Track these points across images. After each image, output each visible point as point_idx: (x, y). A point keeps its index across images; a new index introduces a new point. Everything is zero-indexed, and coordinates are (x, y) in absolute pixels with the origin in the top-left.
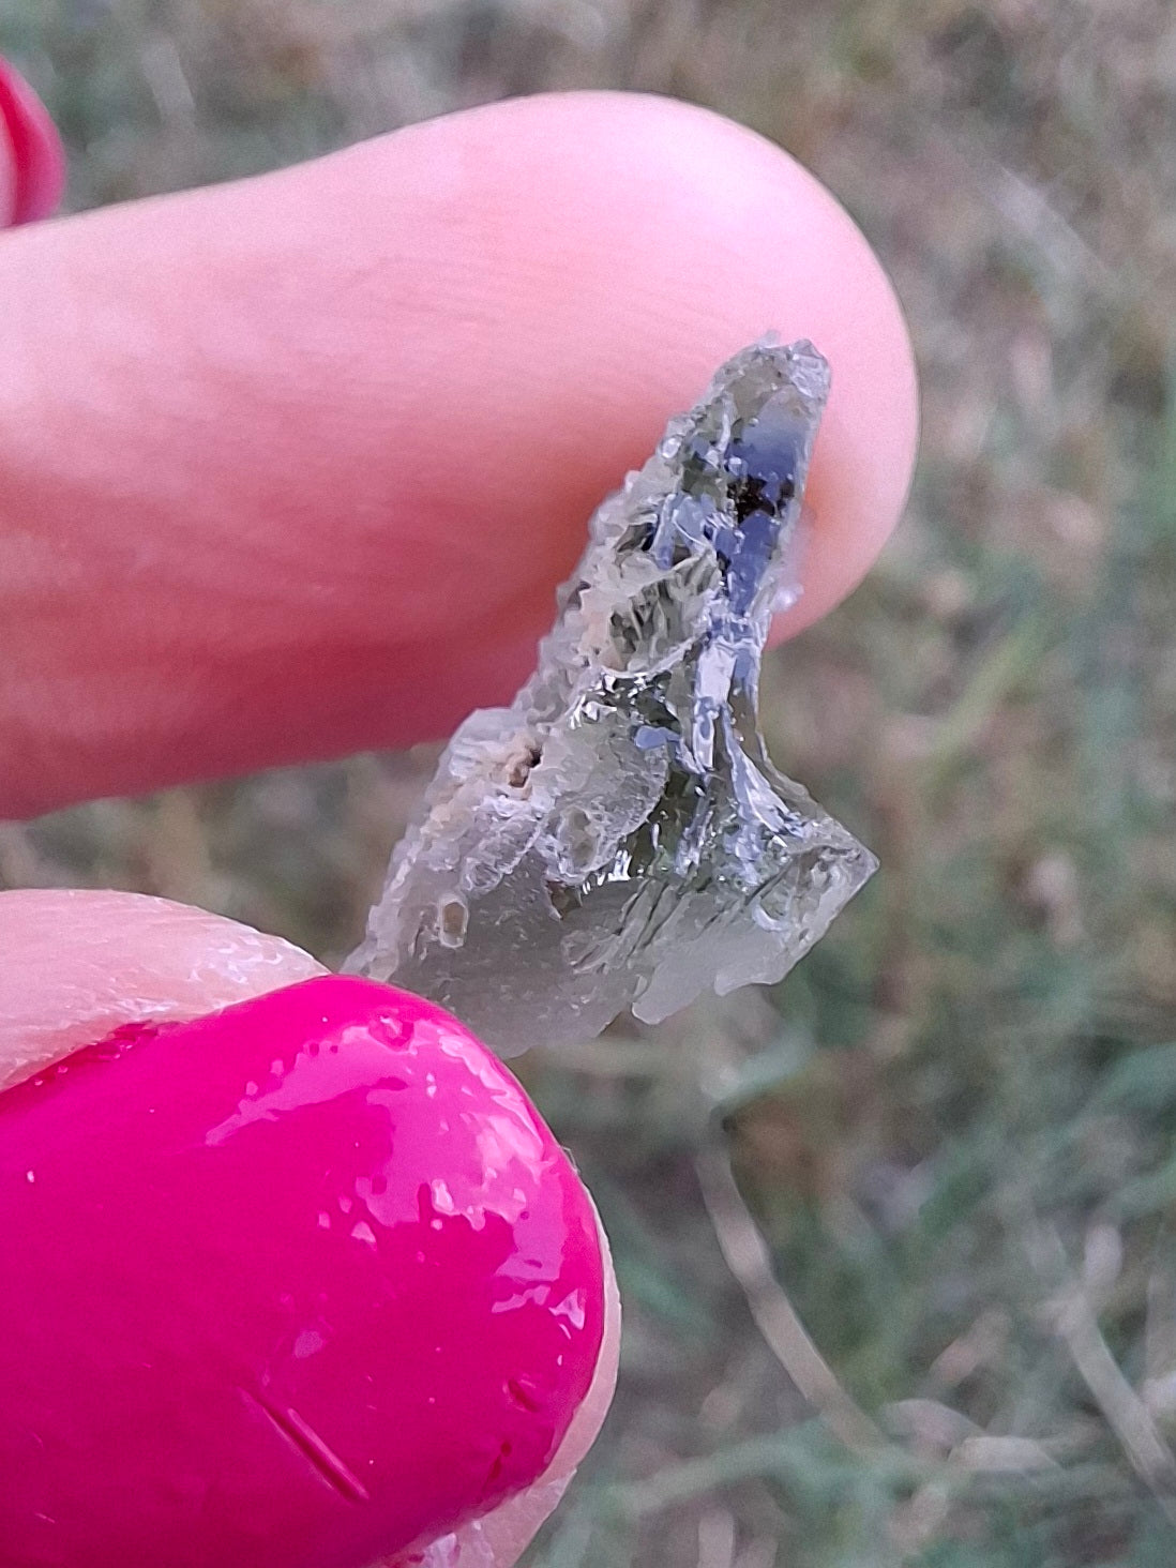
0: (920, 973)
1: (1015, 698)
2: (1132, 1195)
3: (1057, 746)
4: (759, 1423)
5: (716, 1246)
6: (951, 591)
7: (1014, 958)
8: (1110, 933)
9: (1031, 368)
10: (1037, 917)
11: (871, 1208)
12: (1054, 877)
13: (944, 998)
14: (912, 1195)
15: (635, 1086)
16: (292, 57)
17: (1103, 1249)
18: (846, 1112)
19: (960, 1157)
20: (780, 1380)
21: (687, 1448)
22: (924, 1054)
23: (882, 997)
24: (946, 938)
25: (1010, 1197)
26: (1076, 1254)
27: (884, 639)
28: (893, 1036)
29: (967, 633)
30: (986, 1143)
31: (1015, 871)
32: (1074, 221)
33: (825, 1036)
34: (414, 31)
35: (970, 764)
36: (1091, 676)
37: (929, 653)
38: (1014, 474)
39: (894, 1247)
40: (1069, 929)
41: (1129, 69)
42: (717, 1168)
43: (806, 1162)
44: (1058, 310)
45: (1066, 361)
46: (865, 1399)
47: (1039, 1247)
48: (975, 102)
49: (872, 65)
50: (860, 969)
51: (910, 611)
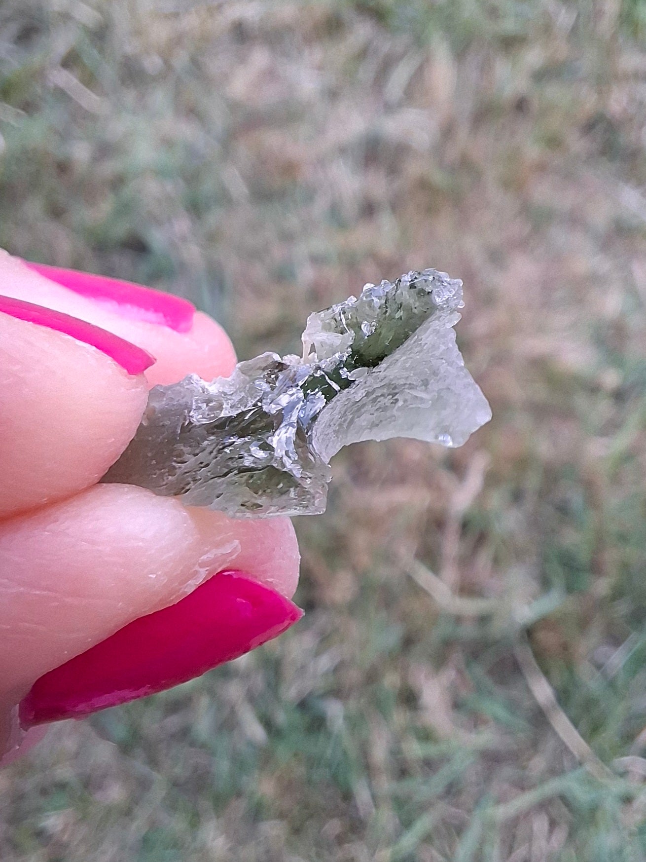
0: (611, 556)
4: (555, 771)
5: (529, 691)
6: (611, 379)
9: (641, 272)
11: (599, 667)
13: (625, 566)
14: (618, 659)
15: (484, 620)
16: (289, 169)
18: (583, 623)
19: (639, 640)
20: (564, 749)
21: (522, 785)
22: (617, 594)
23: (596, 568)
24: (623, 538)
27: (581, 401)
28: (602, 586)
29: (619, 396)
33: (570, 589)
34: (342, 150)
35: (629, 456)
37: (603, 409)
38: (637, 322)
39: (611, 684)
42: (524, 654)
43: (565, 647)
46: (604, 756)
48: (603, 153)
49: (554, 142)
50: (584, 556)
51: (593, 389)
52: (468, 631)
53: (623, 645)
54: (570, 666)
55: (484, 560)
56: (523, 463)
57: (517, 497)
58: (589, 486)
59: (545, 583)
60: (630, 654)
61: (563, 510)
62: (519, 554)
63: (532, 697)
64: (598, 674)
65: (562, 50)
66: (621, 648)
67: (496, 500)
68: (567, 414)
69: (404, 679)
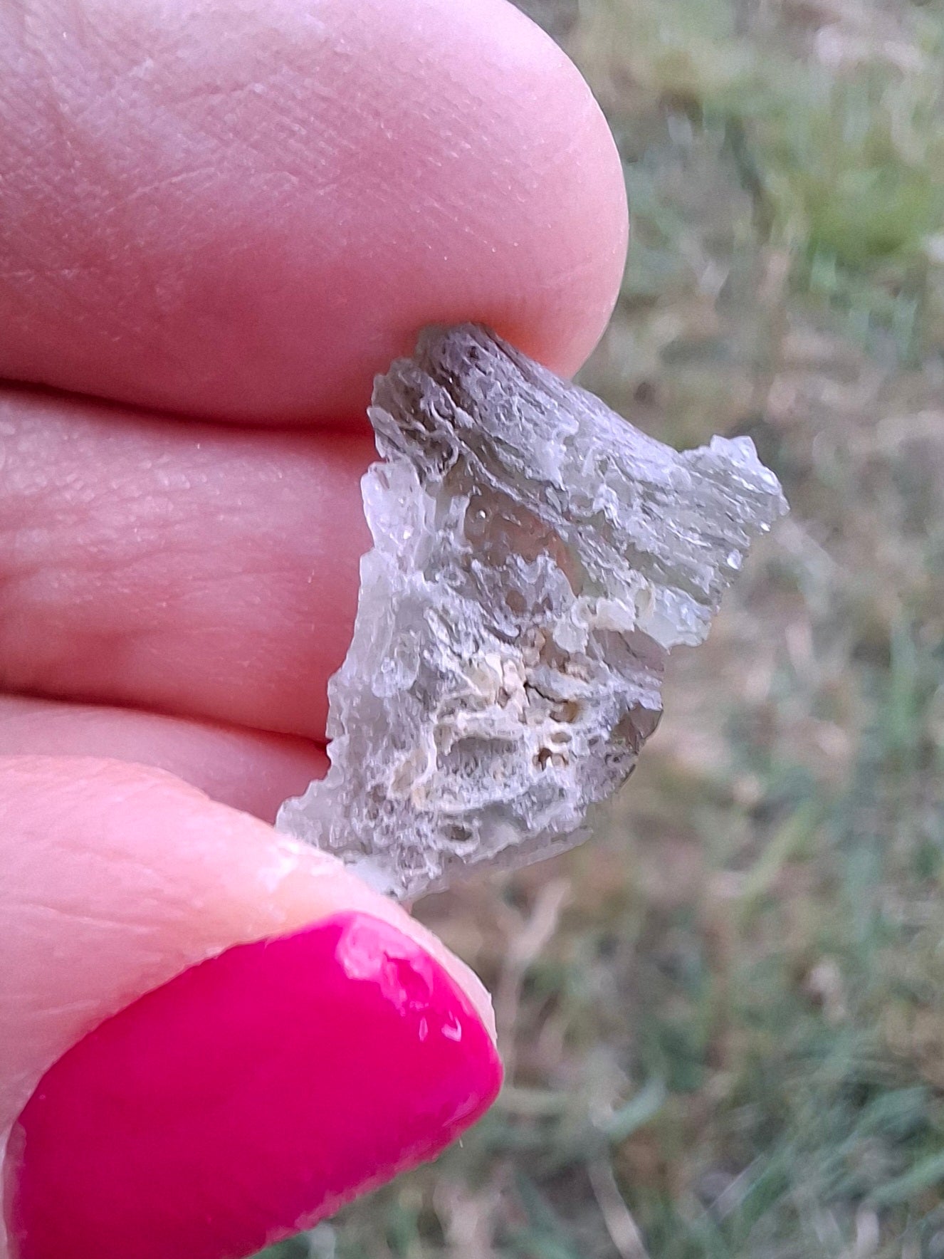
0: (737, 1042)
1: (796, 858)
2: (885, 1192)
3: (827, 888)
5: (605, 1229)
6: (750, 789)
7: (801, 1031)
8: (865, 1014)
9: (799, 641)
10: (816, 1002)
11: (707, 1201)
12: (826, 976)
13: (754, 1058)
14: (736, 1192)
15: (548, 1121)
17: (867, 1228)
18: (690, 1137)
19: (768, 1166)
22: (739, 1099)
23: (712, 1058)
24: (754, 1017)
25: (802, 1193)
26: (850, 1233)
27: (708, 820)
28: (720, 1085)
29: (762, 815)
30: (785, 1156)
31: (800, 974)
32: (825, 544)
33: (676, 1086)
35: (769, 901)
36: (848, 841)
37: (737, 829)
38: (792, 710)
39: (723, 1228)
40: (837, 1011)
41: (860, 446)
42: (603, 1174)
43: (662, 1170)
44: (817, 603)
45: (823, 635)
47: (823, 1227)
50: (697, 1039)
51: (723, 800)
52: (526, 1136)
53: (744, 1173)
54: (665, 1196)
55: (553, 1034)
56: (618, 901)
57: (606, 948)
58: (710, 939)
59: (638, 1074)
60: (754, 1186)
61: (670, 970)
62: (604, 1031)
63: (608, 1237)
64: (705, 1214)
65: (708, 321)
66: (740, 1176)
67: (578, 949)
68: (686, 835)
69: (428, 1198)
